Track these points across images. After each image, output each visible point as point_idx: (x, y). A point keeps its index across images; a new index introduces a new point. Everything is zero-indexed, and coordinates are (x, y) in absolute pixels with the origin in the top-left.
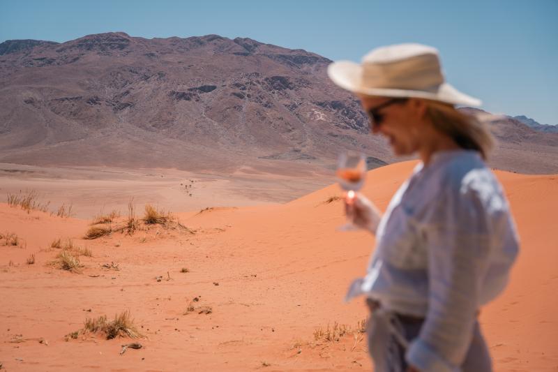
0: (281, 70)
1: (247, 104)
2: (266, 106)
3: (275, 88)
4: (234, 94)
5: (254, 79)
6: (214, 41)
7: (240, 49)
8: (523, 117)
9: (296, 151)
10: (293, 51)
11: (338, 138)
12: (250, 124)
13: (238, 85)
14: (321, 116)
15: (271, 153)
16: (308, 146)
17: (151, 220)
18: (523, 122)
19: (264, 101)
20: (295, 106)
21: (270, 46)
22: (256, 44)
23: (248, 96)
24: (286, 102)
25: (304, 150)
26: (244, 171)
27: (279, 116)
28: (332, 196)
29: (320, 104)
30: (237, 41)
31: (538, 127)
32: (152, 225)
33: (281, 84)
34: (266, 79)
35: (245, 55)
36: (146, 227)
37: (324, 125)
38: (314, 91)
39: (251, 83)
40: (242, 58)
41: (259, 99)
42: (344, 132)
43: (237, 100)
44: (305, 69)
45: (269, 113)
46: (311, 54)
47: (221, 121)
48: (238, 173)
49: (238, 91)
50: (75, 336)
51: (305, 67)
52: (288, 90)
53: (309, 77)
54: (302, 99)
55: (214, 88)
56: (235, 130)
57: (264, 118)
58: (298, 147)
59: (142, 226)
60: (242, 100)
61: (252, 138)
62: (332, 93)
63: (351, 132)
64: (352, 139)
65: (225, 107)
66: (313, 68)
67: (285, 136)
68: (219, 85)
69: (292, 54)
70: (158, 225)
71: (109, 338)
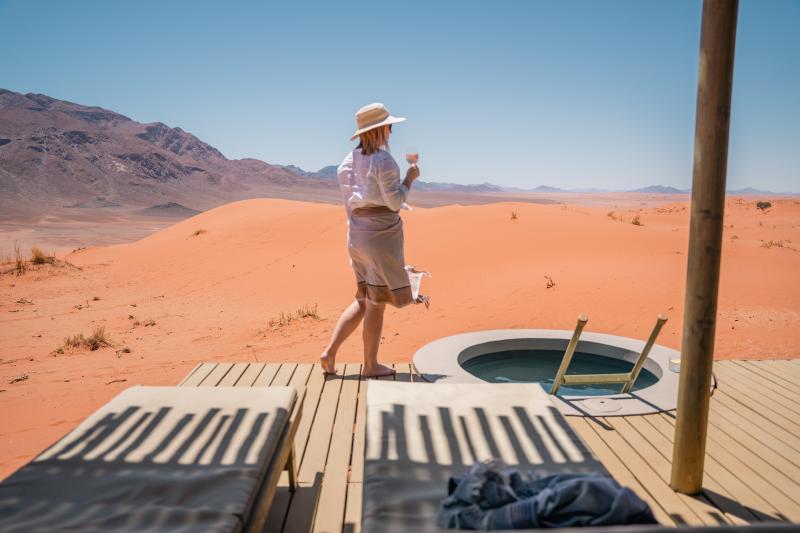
0: (79, 126)
1: (45, 157)
2: (66, 159)
3: (74, 142)
4: (32, 147)
5: (52, 134)
6: (4, 95)
7: (34, 104)
8: (292, 166)
9: (100, 199)
10: (89, 108)
11: (139, 187)
12: (51, 176)
13: (34, 139)
14: (121, 167)
15: (76, 202)
16: (112, 194)
17: (39, 261)
18: (293, 170)
19: (64, 155)
20: (95, 159)
21: (65, 102)
22: (51, 101)
23: (47, 150)
24: (87, 155)
25: (107, 198)
26: (49, 220)
27: (80, 167)
28: (199, 229)
29: (120, 157)
30: (29, 96)
31: (303, 174)
32: (41, 265)
33: (81, 138)
34: (64, 134)
35: (40, 110)
36: (35, 267)
37: (125, 176)
38: (114, 145)
39: (49, 137)
40: (37, 113)
41: (59, 152)
42: (144, 181)
43: (35, 154)
44: (103, 125)
45: (70, 165)
46: (107, 111)
47: (20, 174)
48: (43, 222)
49: (35, 144)
50: (60, 352)
51: (103, 123)
52: (87, 144)
53: (107, 132)
54: (102, 152)
55: (8, 141)
56: (35, 181)
57: (65, 170)
58: (101, 196)
59: (31, 266)
60: (41, 153)
61: (55, 189)
62: (131, 147)
63: (151, 181)
64: (152, 187)
65: (22, 160)
66: (110, 124)
67: (88, 186)
68: (13, 138)
69: (89, 111)
70: (46, 264)
71: (93, 349)
